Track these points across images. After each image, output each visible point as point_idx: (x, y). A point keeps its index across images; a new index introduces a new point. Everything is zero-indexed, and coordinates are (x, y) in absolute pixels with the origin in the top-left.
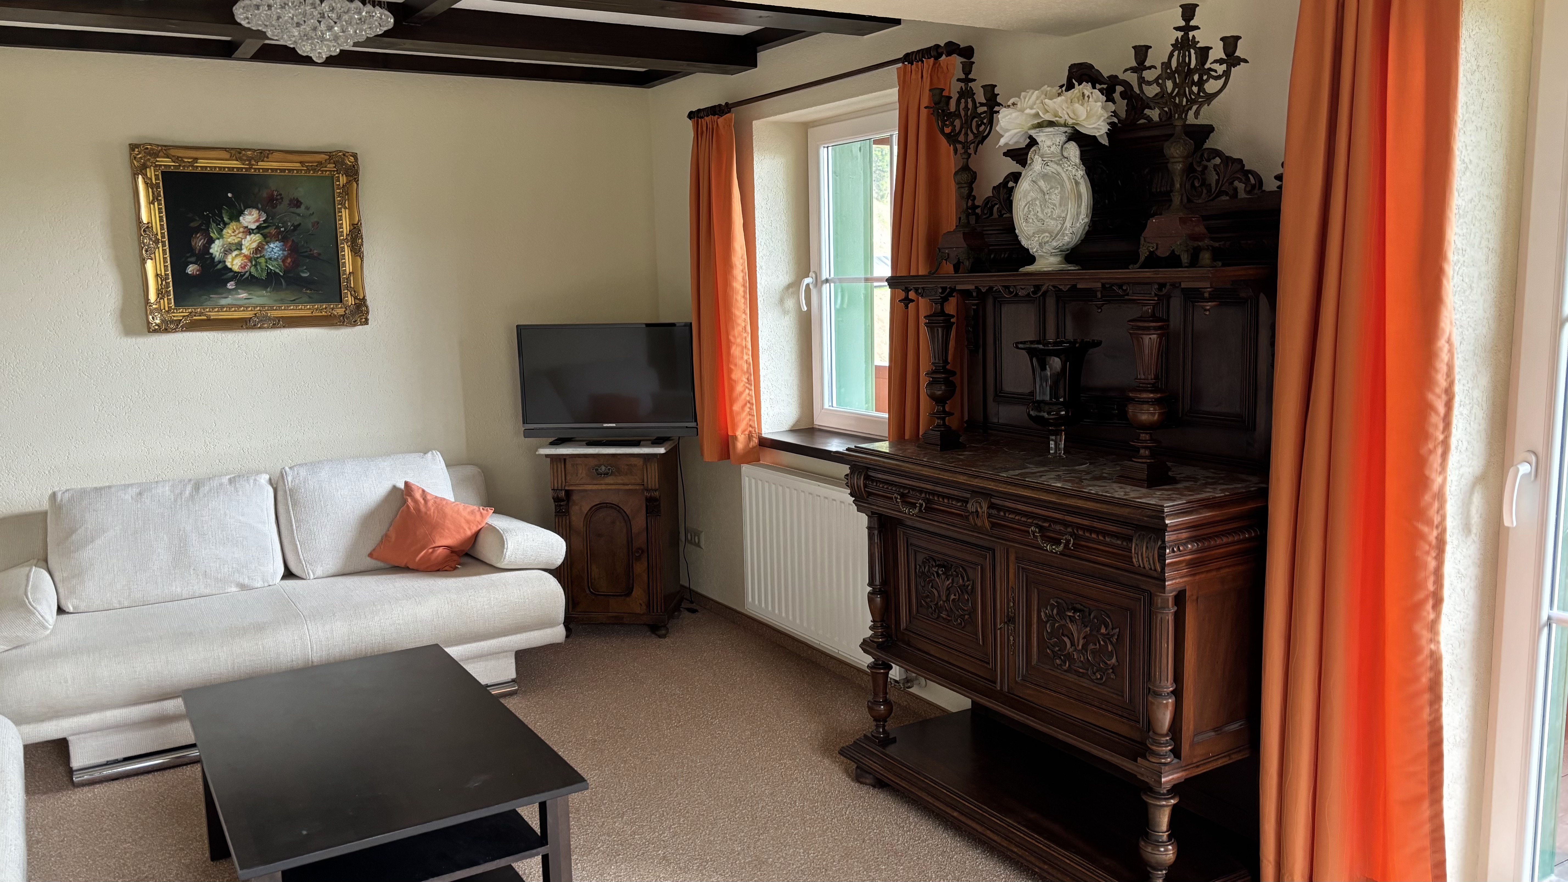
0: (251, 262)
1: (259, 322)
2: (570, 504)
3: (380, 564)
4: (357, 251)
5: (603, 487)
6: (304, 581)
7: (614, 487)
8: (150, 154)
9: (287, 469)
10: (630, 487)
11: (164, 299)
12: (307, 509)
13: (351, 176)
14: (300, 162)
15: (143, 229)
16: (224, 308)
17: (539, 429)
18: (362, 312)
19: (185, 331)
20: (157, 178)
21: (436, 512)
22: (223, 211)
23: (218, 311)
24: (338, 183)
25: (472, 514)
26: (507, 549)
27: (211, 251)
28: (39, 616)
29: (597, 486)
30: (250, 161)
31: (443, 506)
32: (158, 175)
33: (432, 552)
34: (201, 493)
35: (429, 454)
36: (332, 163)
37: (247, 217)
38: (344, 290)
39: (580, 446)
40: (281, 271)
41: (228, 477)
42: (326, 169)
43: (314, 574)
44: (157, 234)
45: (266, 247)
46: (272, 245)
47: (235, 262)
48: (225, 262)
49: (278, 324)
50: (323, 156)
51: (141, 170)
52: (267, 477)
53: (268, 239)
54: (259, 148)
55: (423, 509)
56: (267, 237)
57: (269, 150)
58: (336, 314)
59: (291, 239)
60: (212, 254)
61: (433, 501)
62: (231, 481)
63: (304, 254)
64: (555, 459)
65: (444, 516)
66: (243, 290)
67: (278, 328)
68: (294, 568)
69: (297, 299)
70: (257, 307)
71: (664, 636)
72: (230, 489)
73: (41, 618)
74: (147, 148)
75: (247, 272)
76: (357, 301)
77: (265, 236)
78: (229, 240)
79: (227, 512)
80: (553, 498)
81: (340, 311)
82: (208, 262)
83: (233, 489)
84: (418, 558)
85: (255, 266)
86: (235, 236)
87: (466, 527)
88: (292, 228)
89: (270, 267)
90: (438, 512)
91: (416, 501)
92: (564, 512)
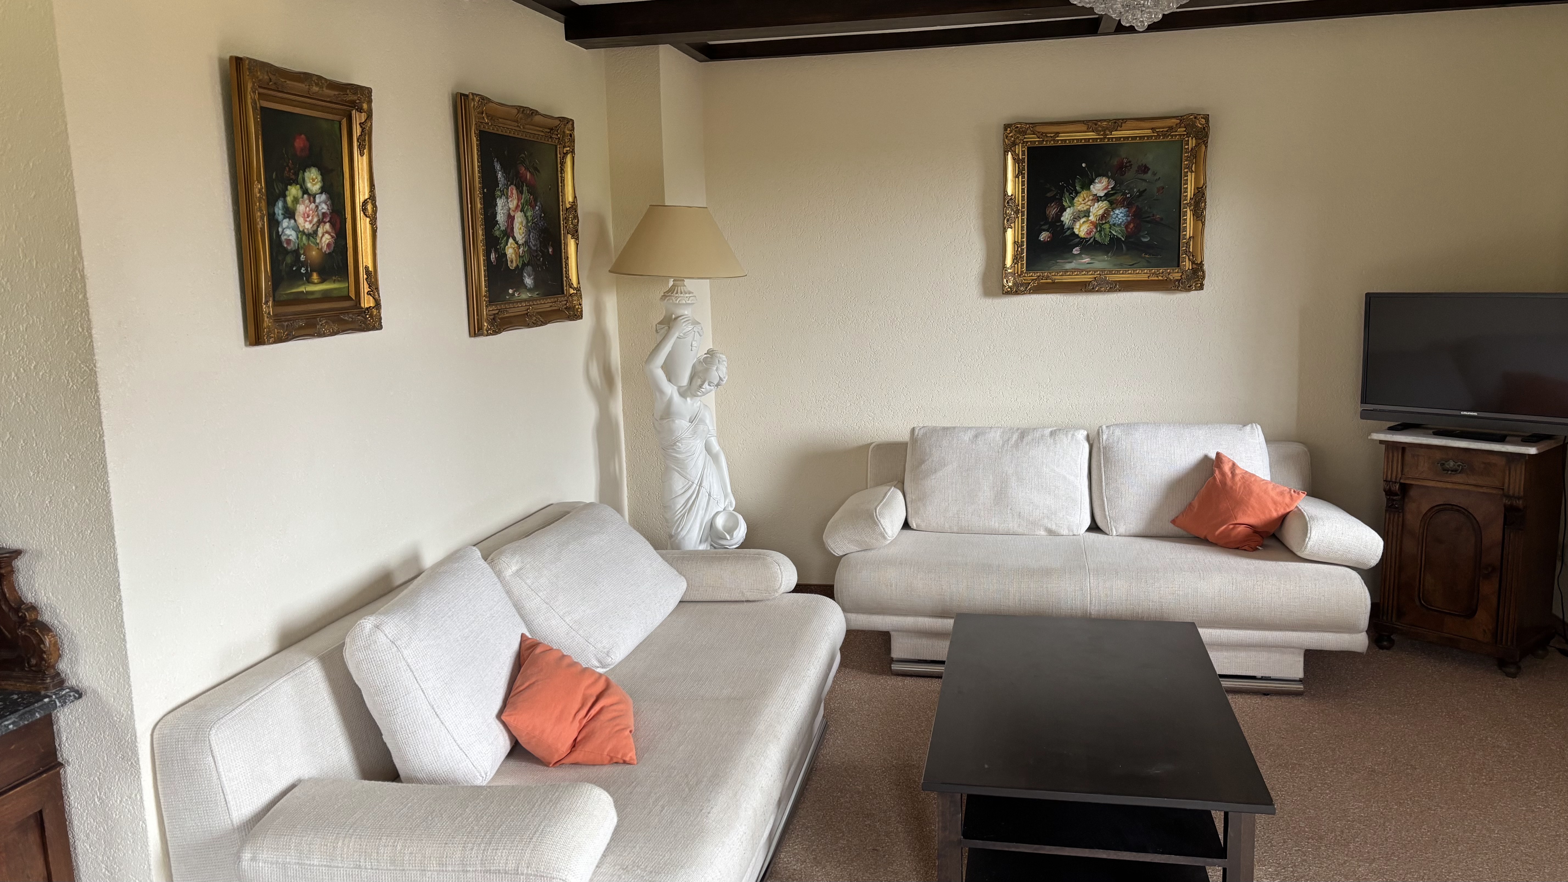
0: (1097, 229)
1: (1097, 286)
2: (1406, 500)
3: (1181, 532)
4: (1199, 215)
5: (1449, 486)
6: (1106, 536)
7: (1462, 487)
8: (1020, 132)
9: (1104, 427)
10: (1484, 490)
11: (1018, 264)
12: (1117, 468)
13: (1200, 139)
14: (1152, 129)
15: (1007, 201)
16: (1068, 272)
17: (1380, 411)
18: (1198, 276)
19: (1032, 293)
20: (1023, 154)
21: (1242, 488)
22: (1076, 181)
23: (1062, 275)
24: (1186, 147)
25: (1281, 495)
26: (1309, 538)
27: (1062, 219)
28: (882, 528)
29: (1441, 483)
30: (1104, 131)
31: (1251, 482)
32: (1025, 150)
33: (1233, 528)
34: (1024, 442)
35: (1248, 428)
36: (1182, 128)
37: (1097, 185)
38: (1182, 255)
39: (1426, 435)
40: (1123, 237)
41: (1050, 430)
42: (1177, 133)
43: (1116, 531)
44: (1018, 205)
45: (1112, 213)
46: (1117, 212)
47: (1081, 229)
48: (1073, 228)
49: (1115, 288)
50: (1174, 120)
51: (1009, 147)
52: (1085, 433)
53: (1114, 206)
54: (1113, 118)
55: (1229, 482)
56: (1114, 203)
57: (1123, 120)
58: (1172, 278)
59: (1136, 204)
60: (1063, 221)
61: (1241, 475)
62: (1052, 434)
63: (1148, 219)
64: (1390, 446)
65: (1250, 493)
66: (1086, 255)
67: (1115, 291)
68: (1100, 523)
69: (1135, 263)
70: (1098, 271)
71: (1514, 676)
72: (1050, 441)
73: (883, 530)
74: (1018, 127)
75: (1092, 237)
76: (1195, 266)
77: (1111, 203)
78: (1079, 208)
79: (1045, 461)
80: (1385, 491)
81: (1177, 276)
82: (1059, 229)
83: (1052, 441)
84: (1217, 532)
85: (1100, 231)
86: (1084, 204)
87: (1271, 506)
88: (1138, 194)
89: (1114, 232)
90: (1245, 488)
91: (1223, 474)
92: (1397, 508)
